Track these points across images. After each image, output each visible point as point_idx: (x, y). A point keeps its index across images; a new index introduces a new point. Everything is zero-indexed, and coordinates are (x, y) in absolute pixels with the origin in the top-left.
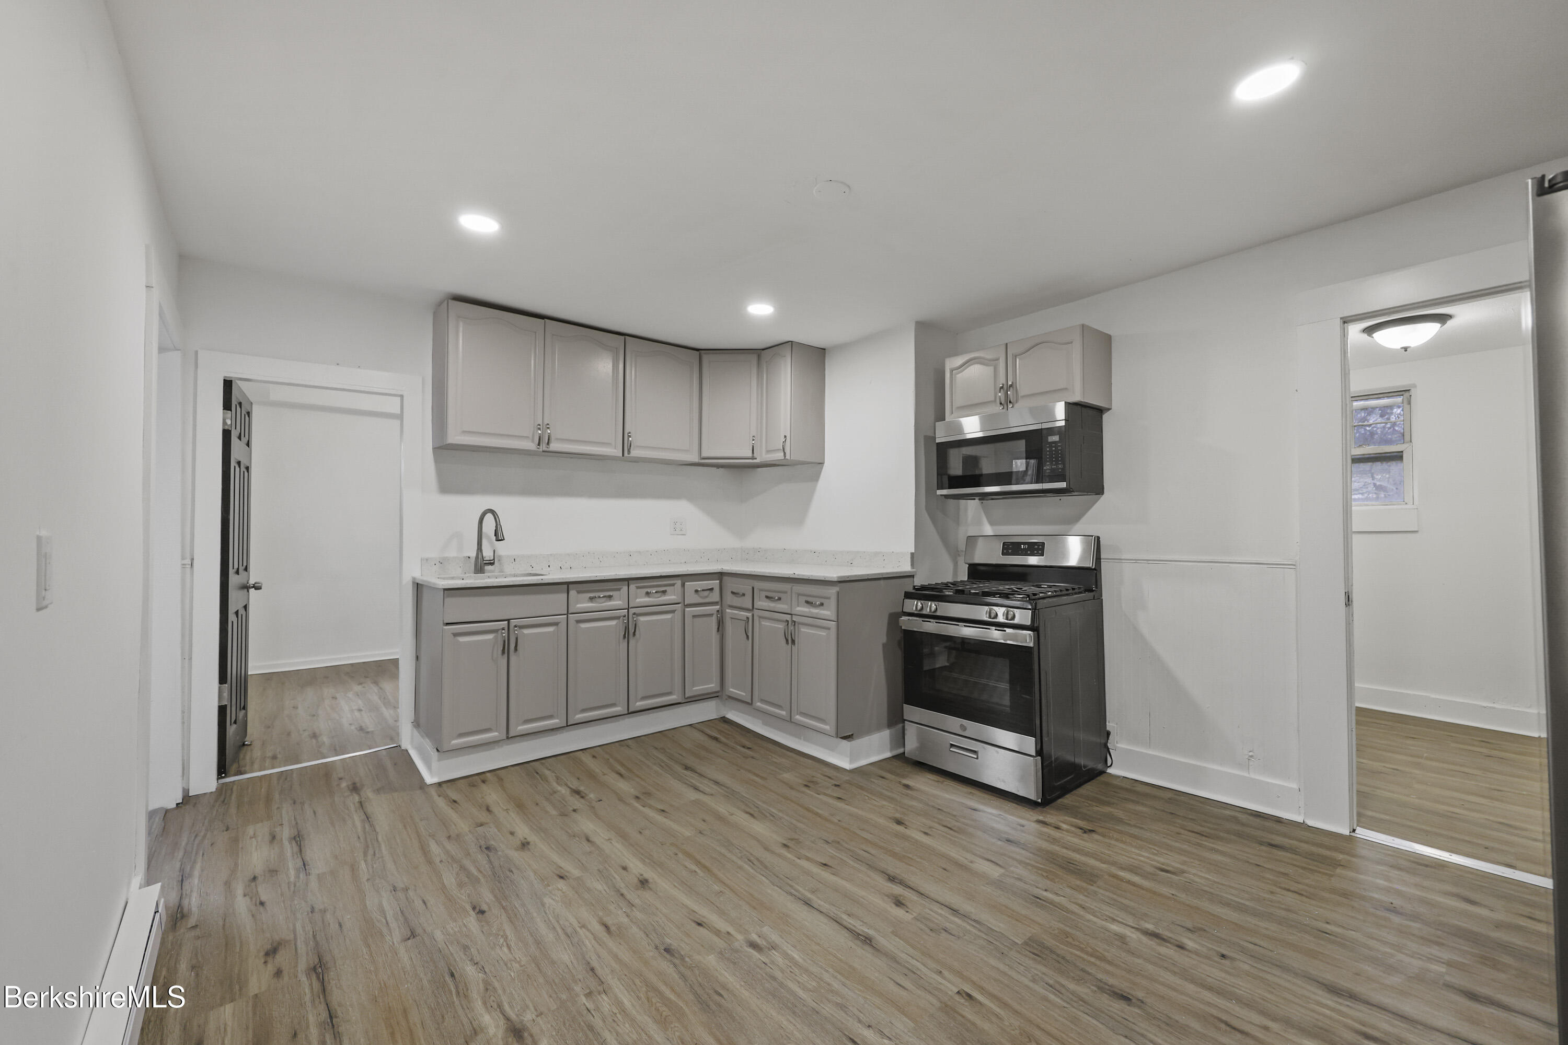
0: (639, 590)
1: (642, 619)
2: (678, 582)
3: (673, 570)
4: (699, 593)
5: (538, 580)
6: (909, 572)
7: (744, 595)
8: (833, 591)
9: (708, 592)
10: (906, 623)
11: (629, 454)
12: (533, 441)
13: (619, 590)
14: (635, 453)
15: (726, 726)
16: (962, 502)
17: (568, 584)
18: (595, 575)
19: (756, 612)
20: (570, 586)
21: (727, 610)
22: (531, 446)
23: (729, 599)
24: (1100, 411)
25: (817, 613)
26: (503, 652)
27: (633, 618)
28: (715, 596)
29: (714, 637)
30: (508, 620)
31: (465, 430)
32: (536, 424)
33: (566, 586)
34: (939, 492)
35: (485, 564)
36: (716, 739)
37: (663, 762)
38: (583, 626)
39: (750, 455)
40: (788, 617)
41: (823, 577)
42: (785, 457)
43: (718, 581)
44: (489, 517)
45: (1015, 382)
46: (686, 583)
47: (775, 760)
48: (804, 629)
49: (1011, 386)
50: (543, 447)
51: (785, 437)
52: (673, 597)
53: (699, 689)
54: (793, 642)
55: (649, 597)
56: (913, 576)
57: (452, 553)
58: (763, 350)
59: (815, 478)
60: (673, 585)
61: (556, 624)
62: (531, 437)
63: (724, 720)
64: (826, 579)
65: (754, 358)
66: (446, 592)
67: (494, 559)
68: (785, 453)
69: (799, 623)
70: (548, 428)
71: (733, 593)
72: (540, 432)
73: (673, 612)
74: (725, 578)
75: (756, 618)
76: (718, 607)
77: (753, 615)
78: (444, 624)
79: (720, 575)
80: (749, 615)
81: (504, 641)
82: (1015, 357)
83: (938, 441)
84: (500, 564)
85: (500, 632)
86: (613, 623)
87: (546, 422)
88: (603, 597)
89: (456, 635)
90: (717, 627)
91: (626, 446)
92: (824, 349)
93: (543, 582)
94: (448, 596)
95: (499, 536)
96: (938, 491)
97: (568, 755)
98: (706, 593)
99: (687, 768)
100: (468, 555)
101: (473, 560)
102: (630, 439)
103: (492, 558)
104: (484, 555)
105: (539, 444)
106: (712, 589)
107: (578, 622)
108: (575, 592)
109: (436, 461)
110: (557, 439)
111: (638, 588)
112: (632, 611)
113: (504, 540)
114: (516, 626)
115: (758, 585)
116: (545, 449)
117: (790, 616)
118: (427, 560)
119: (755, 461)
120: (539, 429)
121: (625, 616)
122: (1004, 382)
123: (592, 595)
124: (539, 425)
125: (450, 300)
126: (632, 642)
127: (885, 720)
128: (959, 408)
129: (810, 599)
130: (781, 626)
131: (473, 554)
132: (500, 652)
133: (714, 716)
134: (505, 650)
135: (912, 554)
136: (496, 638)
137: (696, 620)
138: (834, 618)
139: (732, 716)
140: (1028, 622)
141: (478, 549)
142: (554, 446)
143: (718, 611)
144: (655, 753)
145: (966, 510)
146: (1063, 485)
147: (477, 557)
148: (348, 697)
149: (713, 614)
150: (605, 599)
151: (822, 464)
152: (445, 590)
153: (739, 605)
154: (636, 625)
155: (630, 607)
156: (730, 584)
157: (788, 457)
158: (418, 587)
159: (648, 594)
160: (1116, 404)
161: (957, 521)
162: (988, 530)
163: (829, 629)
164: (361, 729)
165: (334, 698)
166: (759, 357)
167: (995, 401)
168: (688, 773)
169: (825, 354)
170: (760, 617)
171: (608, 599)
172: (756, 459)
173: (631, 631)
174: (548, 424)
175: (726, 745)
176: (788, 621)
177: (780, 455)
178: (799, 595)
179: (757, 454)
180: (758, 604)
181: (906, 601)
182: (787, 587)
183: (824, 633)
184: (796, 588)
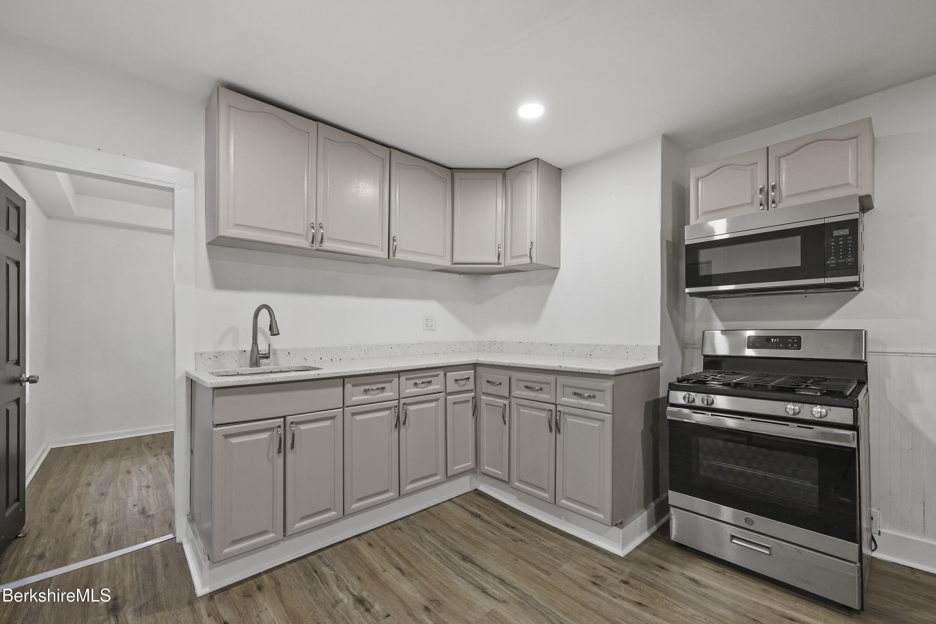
0: (408, 381)
1: (411, 408)
2: (442, 373)
3: (436, 362)
4: (458, 382)
5: (314, 375)
6: (657, 364)
7: (500, 384)
8: (608, 384)
9: (465, 381)
10: (669, 414)
11: (394, 256)
12: (307, 240)
13: (391, 382)
14: (399, 256)
15: (480, 499)
16: (696, 298)
17: (344, 378)
18: (370, 368)
19: (513, 400)
20: (346, 379)
21: (482, 397)
22: (305, 243)
23: (485, 387)
25: (588, 405)
26: (279, 452)
27: (404, 407)
28: (470, 385)
29: (471, 420)
30: (284, 417)
31: (237, 223)
32: (310, 223)
33: (342, 379)
34: (688, 290)
35: (260, 357)
36: (478, 516)
37: (439, 550)
38: (358, 418)
39: (496, 260)
40: (552, 407)
41: (597, 370)
42: (531, 261)
43: (473, 371)
44: (264, 312)
45: (777, 182)
46: (448, 374)
47: (544, 544)
48: (570, 419)
49: (774, 187)
50: (317, 245)
51: (532, 243)
52: (438, 387)
53: (458, 468)
54: (558, 430)
55: (417, 387)
56: (658, 368)
57: (227, 347)
58: (507, 169)
59: (552, 281)
60: (437, 375)
61: (333, 418)
62: (305, 235)
63: (477, 492)
64: (601, 373)
65: (500, 176)
66: (215, 390)
67: (269, 353)
68: (531, 258)
69: (564, 413)
70: (321, 227)
71: (488, 382)
72: (313, 231)
73: (437, 400)
74: (478, 368)
75: (514, 407)
76: (473, 394)
77: (510, 402)
78: (213, 425)
79: (475, 366)
80: (507, 402)
81: (280, 439)
82: (779, 159)
83: (687, 243)
84: (275, 357)
85: (275, 429)
86: (386, 413)
87: (319, 222)
88: (376, 389)
89: (226, 436)
90: (472, 412)
91: (391, 249)
92: (561, 169)
93: (319, 377)
94: (218, 395)
95: (274, 330)
96: (686, 289)
97: (344, 544)
98: (464, 382)
99: (465, 558)
100: (244, 349)
101: (248, 354)
102: (395, 243)
103: (267, 352)
104: (259, 349)
105: (313, 242)
106: (468, 379)
107: (353, 414)
108: (351, 386)
109: (211, 257)
110: (329, 238)
111: (407, 379)
112: (402, 401)
113: (278, 334)
114: (292, 423)
115: (516, 375)
116: (318, 247)
117: (554, 406)
118: (201, 354)
119: (499, 266)
120: (313, 227)
121: (396, 407)
122: (765, 183)
123: (367, 387)
124: (313, 223)
125: (221, 89)
126: (403, 430)
128: (705, 213)
129: (579, 391)
130: (543, 414)
131: (249, 348)
132: (276, 451)
133: (468, 489)
134: (281, 449)
135: (659, 347)
136: (271, 436)
137: (456, 406)
138: (610, 411)
139: (483, 488)
141: (253, 343)
142: (327, 245)
143: (473, 398)
144: (428, 537)
145: (693, 307)
146: (855, 279)
147: (252, 351)
148: (141, 471)
149: (469, 401)
150: (378, 391)
151: (557, 269)
152: (214, 389)
153: (495, 393)
154: (406, 413)
155: (400, 398)
156: (485, 374)
157: (534, 261)
158: (192, 383)
159: (416, 384)
162: (719, 325)
163: (603, 421)
164: (143, 512)
165: (129, 472)
166: (504, 176)
167: (752, 203)
168: (468, 566)
169: (560, 173)
170: (518, 405)
171: (381, 391)
172: (501, 264)
173: (402, 420)
174: (321, 224)
175: (490, 523)
176: (552, 411)
177: (527, 260)
178: (564, 386)
179: (502, 260)
180: (516, 392)
181: (672, 393)
182: (550, 378)
183: (597, 424)
184: (562, 380)
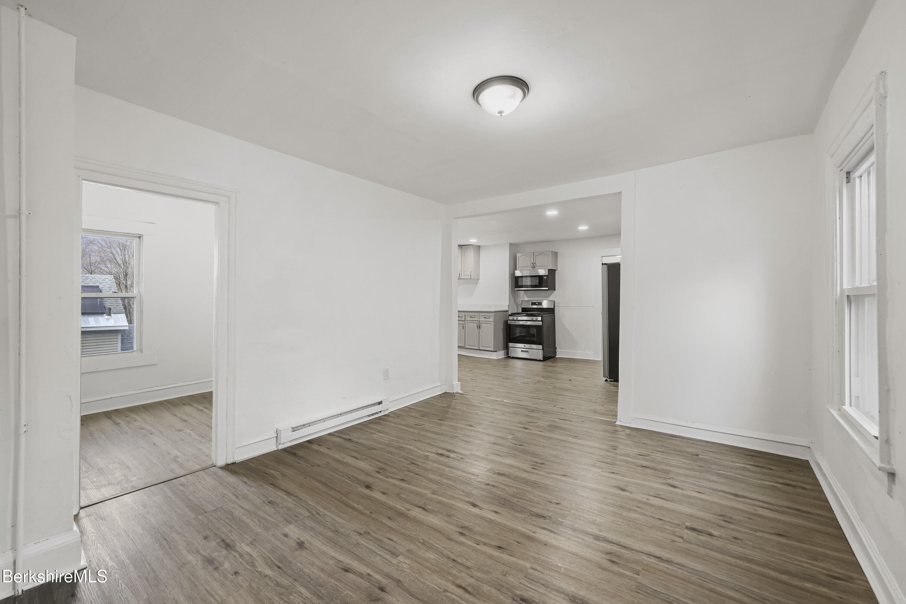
6: (507, 309)
7: (462, 317)
8: (493, 314)
10: (509, 322)
16: (519, 291)
19: (466, 321)
24: (555, 270)
25: (488, 320)
34: (516, 289)
45: (536, 262)
48: (483, 325)
51: (471, 271)
54: (480, 328)
56: (508, 311)
58: (463, 245)
59: (477, 283)
64: (491, 311)
69: (481, 323)
75: (466, 323)
80: (464, 322)
82: (536, 256)
83: (516, 275)
92: (480, 246)
115: (467, 314)
117: (479, 321)
122: (533, 262)
127: (502, 348)
128: (520, 267)
129: (485, 317)
130: (476, 324)
135: (508, 305)
138: (493, 321)
140: (540, 320)
145: (520, 293)
146: (547, 289)
151: (479, 279)
157: (472, 278)
160: (558, 269)
161: (518, 297)
162: (526, 299)
163: (491, 324)
166: (461, 247)
167: (530, 266)
169: (480, 248)
170: (468, 323)
176: (478, 323)
177: (469, 276)
178: (482, 316)
179: (460, 277)
180: (467, 319)
181: (509, 317)
182: (478, 314)
183: (490, 325)
184: (481, 314)
